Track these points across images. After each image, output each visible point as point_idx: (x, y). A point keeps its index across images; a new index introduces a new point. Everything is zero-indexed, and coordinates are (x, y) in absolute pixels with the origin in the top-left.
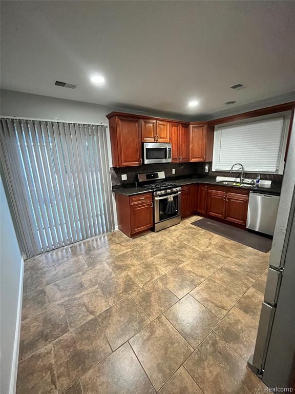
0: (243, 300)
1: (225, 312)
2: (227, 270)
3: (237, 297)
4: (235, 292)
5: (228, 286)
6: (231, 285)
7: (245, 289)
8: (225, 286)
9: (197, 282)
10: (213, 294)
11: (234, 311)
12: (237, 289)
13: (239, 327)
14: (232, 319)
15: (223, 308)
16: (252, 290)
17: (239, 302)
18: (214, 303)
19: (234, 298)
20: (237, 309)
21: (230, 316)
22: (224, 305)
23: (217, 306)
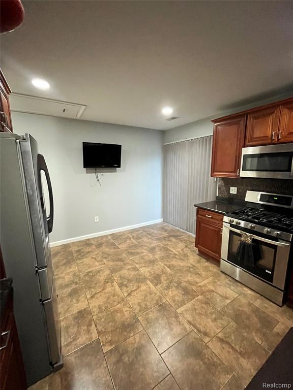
0: (89, 317)
1: (88, 297)
2: (133, 325)
3: (95, 313)
4: (100, 315)
5: (110, 313)
6: (109, 316)
7: (100, 328)
8: (111, 310)
9: (125, 289)
10: (107, 295)
11: (85, 303)
12: (103, 320)
13: (74, 300)
14: (82, 298)
15: (92, 297)
16: (95, 336)
17: (90, 313)
18: (99, 293)
19: (96, 310)
20: (85, 307)
21: (84, 298)
22: (93, 299)
23: (96, 294)
